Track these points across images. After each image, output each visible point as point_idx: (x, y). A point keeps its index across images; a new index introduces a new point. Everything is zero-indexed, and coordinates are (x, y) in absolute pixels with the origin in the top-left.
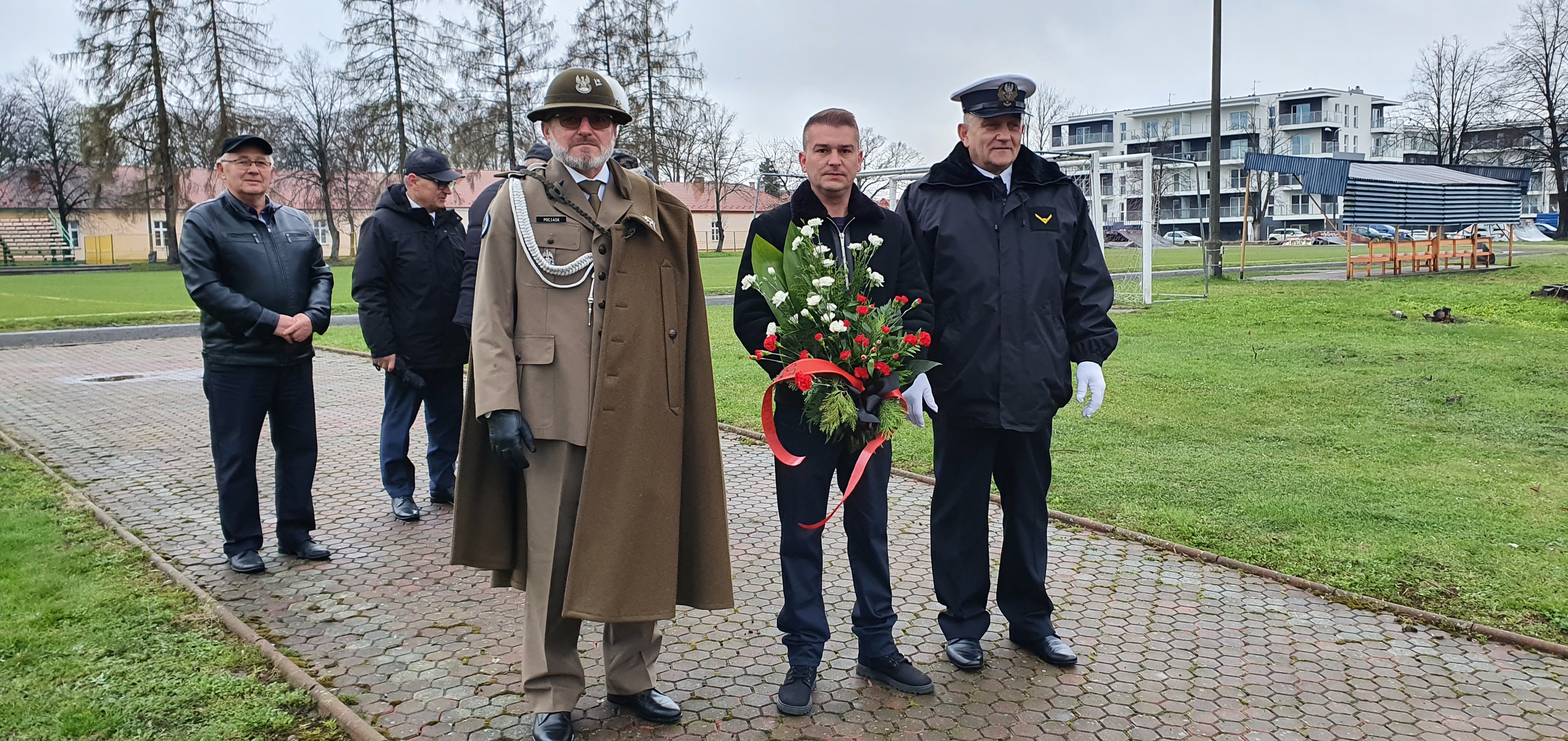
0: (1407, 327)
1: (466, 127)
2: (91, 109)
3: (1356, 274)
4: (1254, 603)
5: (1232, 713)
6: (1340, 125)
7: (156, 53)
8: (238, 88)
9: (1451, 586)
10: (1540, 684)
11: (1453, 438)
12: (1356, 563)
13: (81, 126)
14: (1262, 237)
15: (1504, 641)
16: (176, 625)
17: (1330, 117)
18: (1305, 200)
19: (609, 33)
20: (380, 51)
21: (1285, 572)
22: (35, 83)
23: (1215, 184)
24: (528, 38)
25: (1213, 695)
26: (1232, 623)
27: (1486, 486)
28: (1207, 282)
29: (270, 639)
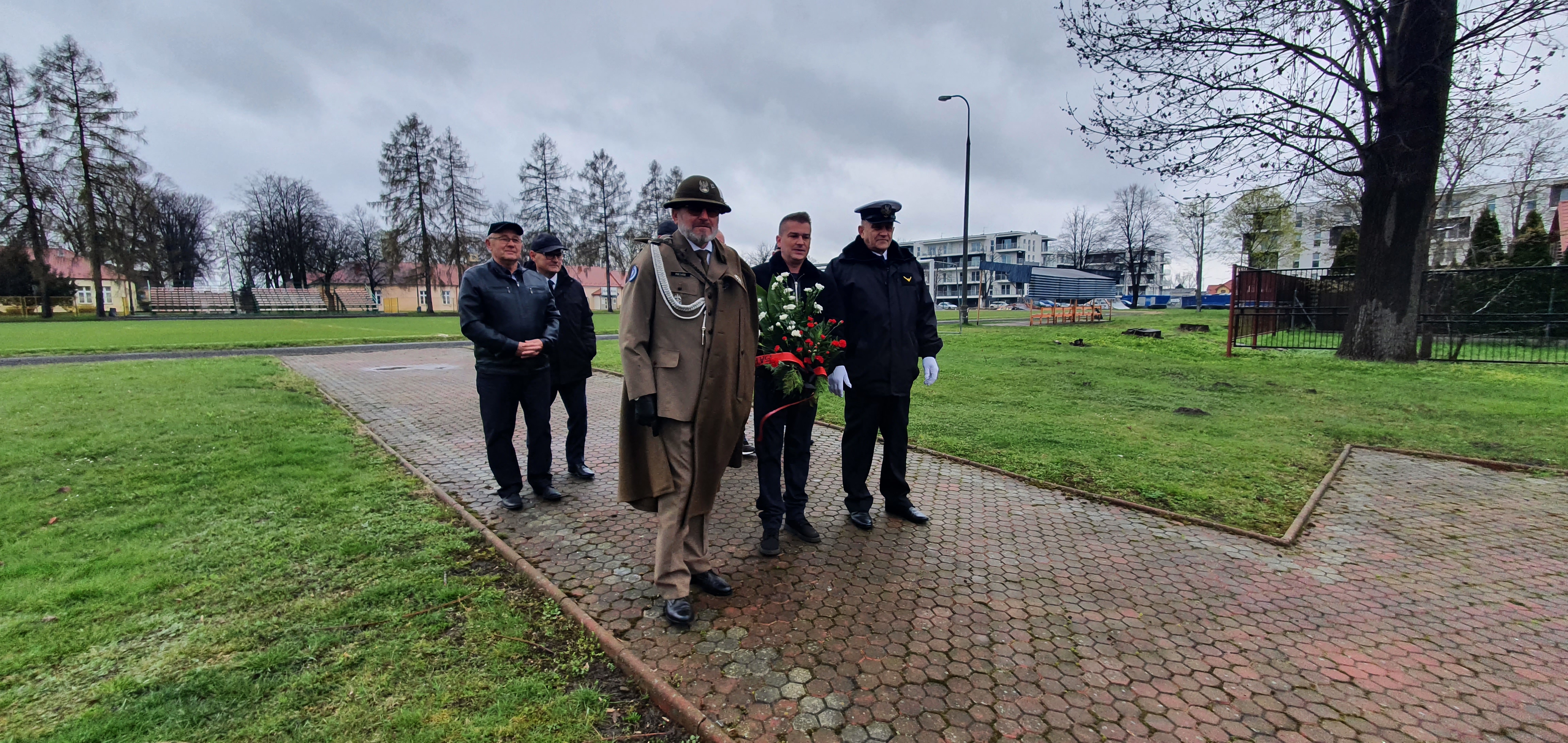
0: (1061, 348)
1: (584, 245)
2: (387, 233)
3: (1035, 323)
4: (989, 485)
5: (978, 542)
6: (1026, 250)
7: (421, 203)
8: (466, 222)
9: (1090, 475)
10: (1138, 526)
11: (1086, 402)
12: (1041, 465)
13: (383, 241)
14: (987, 305)
15: (1118, 504)
16: (411, 496)
17: (1021, 246)
18: (1008, 287)
19: (658, 197)
20: (538, 204)
21: (1004, 469)
22: (358, 218)
23: (964, 279)
24: (617, 199)
25: (969, 533)
26: (977, 495)
27: (1105, 426)
28: (960, 326)
29: (462, 504)
